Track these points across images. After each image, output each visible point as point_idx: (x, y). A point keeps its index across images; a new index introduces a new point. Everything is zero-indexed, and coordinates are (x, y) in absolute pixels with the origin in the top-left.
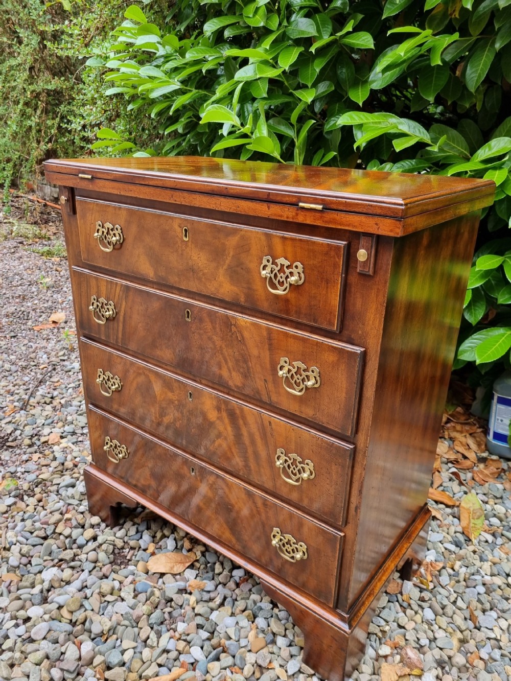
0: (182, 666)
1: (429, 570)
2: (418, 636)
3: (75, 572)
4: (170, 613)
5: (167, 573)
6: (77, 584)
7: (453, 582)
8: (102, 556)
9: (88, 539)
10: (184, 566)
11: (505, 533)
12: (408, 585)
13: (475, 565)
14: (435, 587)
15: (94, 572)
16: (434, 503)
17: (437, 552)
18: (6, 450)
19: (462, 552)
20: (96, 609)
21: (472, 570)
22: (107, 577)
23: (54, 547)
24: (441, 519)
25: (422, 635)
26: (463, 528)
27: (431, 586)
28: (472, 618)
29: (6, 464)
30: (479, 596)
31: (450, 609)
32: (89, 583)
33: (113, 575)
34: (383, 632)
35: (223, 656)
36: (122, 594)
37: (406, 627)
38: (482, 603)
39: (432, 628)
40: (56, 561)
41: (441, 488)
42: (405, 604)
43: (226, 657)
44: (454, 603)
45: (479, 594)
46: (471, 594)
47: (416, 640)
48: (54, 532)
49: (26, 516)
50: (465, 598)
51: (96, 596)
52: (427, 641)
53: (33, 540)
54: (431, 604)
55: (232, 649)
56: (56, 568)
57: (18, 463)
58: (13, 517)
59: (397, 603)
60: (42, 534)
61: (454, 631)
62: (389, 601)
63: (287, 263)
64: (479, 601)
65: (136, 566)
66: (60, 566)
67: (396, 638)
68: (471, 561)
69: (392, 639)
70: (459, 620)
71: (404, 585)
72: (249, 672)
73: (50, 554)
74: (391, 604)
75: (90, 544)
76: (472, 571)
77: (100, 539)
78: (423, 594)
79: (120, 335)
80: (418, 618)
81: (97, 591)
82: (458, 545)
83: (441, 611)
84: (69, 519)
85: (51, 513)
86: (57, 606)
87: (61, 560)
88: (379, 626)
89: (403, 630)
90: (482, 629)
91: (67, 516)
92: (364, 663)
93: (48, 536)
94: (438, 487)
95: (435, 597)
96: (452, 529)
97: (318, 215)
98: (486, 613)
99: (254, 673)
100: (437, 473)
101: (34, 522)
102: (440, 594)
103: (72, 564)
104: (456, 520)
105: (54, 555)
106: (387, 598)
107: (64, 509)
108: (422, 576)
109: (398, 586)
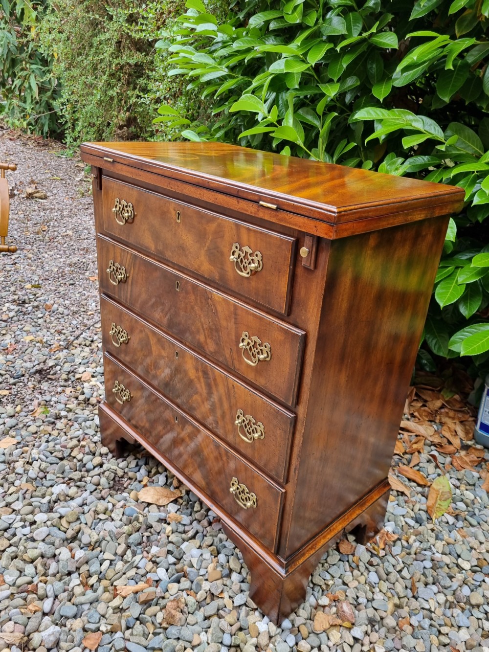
0: (147, 582)
1: (384, 539)
2: (358, 595)
3: (79, 490)
4: (148, 537)
5: (153, 504)
6: (79, 501)
7: (404, 553)
8: (103, 481)
9: (95, 465)
10: (169, 500)
11: (468, 517)
12: (361, 548)
13: (428, 541)
14: (386, 555)
15: (94, 493)
16: (407, 480)
17: (397, 525)
18: (46, 381)
19: (421, 529)
20: (89, 524)
21: (425, 545)
22: (104, 499)
23: (67, 468)
24: (409, 495)
25: (361, 594)
26: (428, 507)
27: (382, 553)
28: (413, 588)
29: (44, 393)
30: (425, 570)
31: (394, 576)
32: (88, 502)
33: (109, 498)
34: (327, 585)
35: (183, 579)
36: (113, 515)
37: (349, 585)
38: (426, 577)
39: (373, 590)
40: (66, 479)
41: (417, 468)
42: (354, 565)
43: (185, 581)
44: (400, 572)
45: (425, 568)
46: (417, 567)
47: (356, 597)
48: (70, 455)
49: (51, 438)
50: (410, 569)
51: (91, 512)
52: (365, 600)
53: (52, 459)
54: (377, 569)
55: (191, 576)
56: (65, 485)
57: (53, 393)
58: (40, 438)
59: (347, 563)
60: (60, 455)
61: (393, 596)
62: (340, 560)
63: (250, 251)
64: (424, 574)
65: (129, 493)
66: (68, 484)
67: (337, 592)
68: (427, 538)
69: (333, 593)
70: (399, 588)
71: (357, 548)
72: (202, 597)
73: (63, 473)
74: (341, 563)
75: (96, 469)
76: (425, 547)
77: (105, 467)
78: (372, 559)
79: (129, 297)
80: (362, 579)
81: (93, 509)
82: (418, 521)
83: (385, 576)
84: (84, 446)
85: (71, 439)
86: (59, 515)
87: (70, 479)
88: (324, 580)
89: (346, 587)
90: (419, 599)
91: (83, 443)
92: (303, 609)
93: (64, 458)
94: (414, 466)
95: (383, 563)
96: (417, 507)
97: (274, 213)
98: (428, 586)
99: (206, 599)
100: (416, 453)
101: (56, 444)
102: (388, 562)
103: (78, 483)
104: (424, 498)
105: (66, 474)
106: (339, 557)
107: (81, 437)
108: (376, 543)
109: (351, 548)
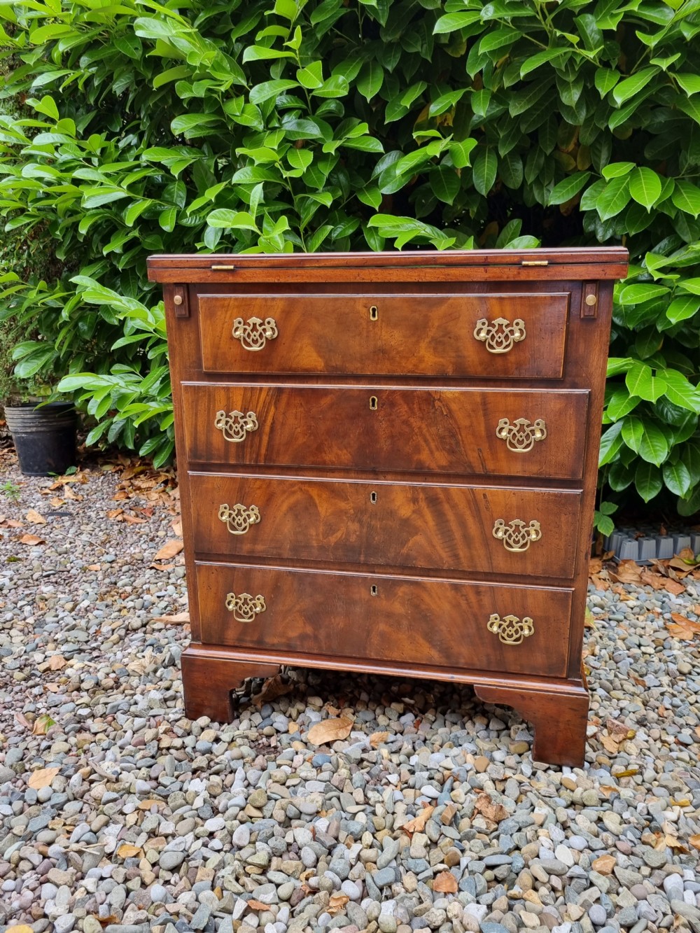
0: (424, 806)
2: (608, 711)
4: (368, 773)
5: (336, 741)
7: (603, 663)
9: (209, 743)
13: (610, 645)
15: (247, 769)
20: (287, 796)
21: (611, 649)
28: (638, 684)
30: (632, 666)
35: (456, 784)
36: (302, 776)
37: (593, 708)
38: (637, 671)
40: (189, 773)
43: (460, 784)
44: (616, 677)
46: (623, 667)
50: (621, 671)
51: (275, 785)
52: (619, 711)
54: (600, 684)
56: (197, 779)
60: (148, 753)
63: (505, 322)
64: (634, 670)
65: (291, 747)
66: (200, 777)
67: (592, 718)
70: (631, 688)
75: (215, 746)
77: (226, 738)
80: (598, 698)
81: (271, 781)
83: (612, 687)
84: (170, 730)
85: (135, 732)
86: (237, 808)
87: (195, 771)
91: (162, 728)
93: (154, 755)
95: (597, 678)
97: (543, 270)
102: (600, 674)
103: (213, 770)
107: (151, 723)
